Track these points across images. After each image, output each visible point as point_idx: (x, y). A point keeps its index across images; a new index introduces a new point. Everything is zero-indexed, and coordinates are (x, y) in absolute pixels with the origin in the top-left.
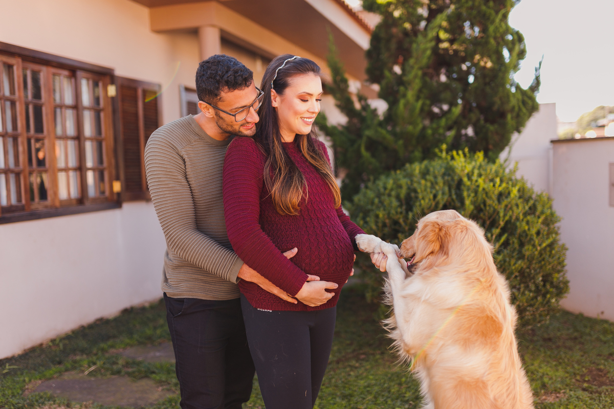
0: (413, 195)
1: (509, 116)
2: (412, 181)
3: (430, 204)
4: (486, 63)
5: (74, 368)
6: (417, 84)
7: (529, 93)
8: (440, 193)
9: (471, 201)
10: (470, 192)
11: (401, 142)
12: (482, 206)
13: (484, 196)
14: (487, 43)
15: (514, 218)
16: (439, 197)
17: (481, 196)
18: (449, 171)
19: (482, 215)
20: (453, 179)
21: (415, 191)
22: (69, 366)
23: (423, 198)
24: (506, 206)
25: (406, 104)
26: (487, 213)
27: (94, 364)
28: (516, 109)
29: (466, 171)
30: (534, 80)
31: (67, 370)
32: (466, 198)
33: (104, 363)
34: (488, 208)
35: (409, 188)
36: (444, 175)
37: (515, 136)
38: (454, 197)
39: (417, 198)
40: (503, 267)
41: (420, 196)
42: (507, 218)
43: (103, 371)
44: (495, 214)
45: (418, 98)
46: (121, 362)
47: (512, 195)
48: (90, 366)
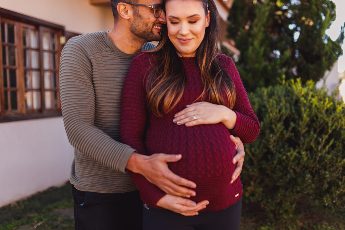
0: (263, 109)
1: (324, 59)
2: (262, 100)
3: (276, 116)
4: (309, 22)
5: (28, 223)
6: (260, 36)
7: (337, 43)
8: (284, 108)
9: (307, 115)
10: (306, 108)
11: (250, 75)
12: (315, 118)
13: (316, 111)
14: (310, 8)
15: (339, 127)
16: (284, 111)
17: (314, 111)
18: (289, 93)
19: (314, 124)
20: (292, 99)
21: (265, 106)
22: (25, 221)
23: (271, 112)
24: (333, 118)
25: (254, 49)
26: (318, 123)
27: (41, 220)
28: (329, 53)
29: (303, 93)
30: (340, 35)
31: (23, 224)
32: (303, 112)
33: (48, 220)
34: (319, 120)
35: (260, 105)
36: (285, 96)
37: (327, 73)
38: (294, 111)
39: (266, 111)
40: (332, 163)
41: (269, 110)
42: (334, 127)
43: (46, 225)
44: (324, 124)
45: (261, 45)
46: (60, 219)
47: (338, 111)
48: (38, 222)
